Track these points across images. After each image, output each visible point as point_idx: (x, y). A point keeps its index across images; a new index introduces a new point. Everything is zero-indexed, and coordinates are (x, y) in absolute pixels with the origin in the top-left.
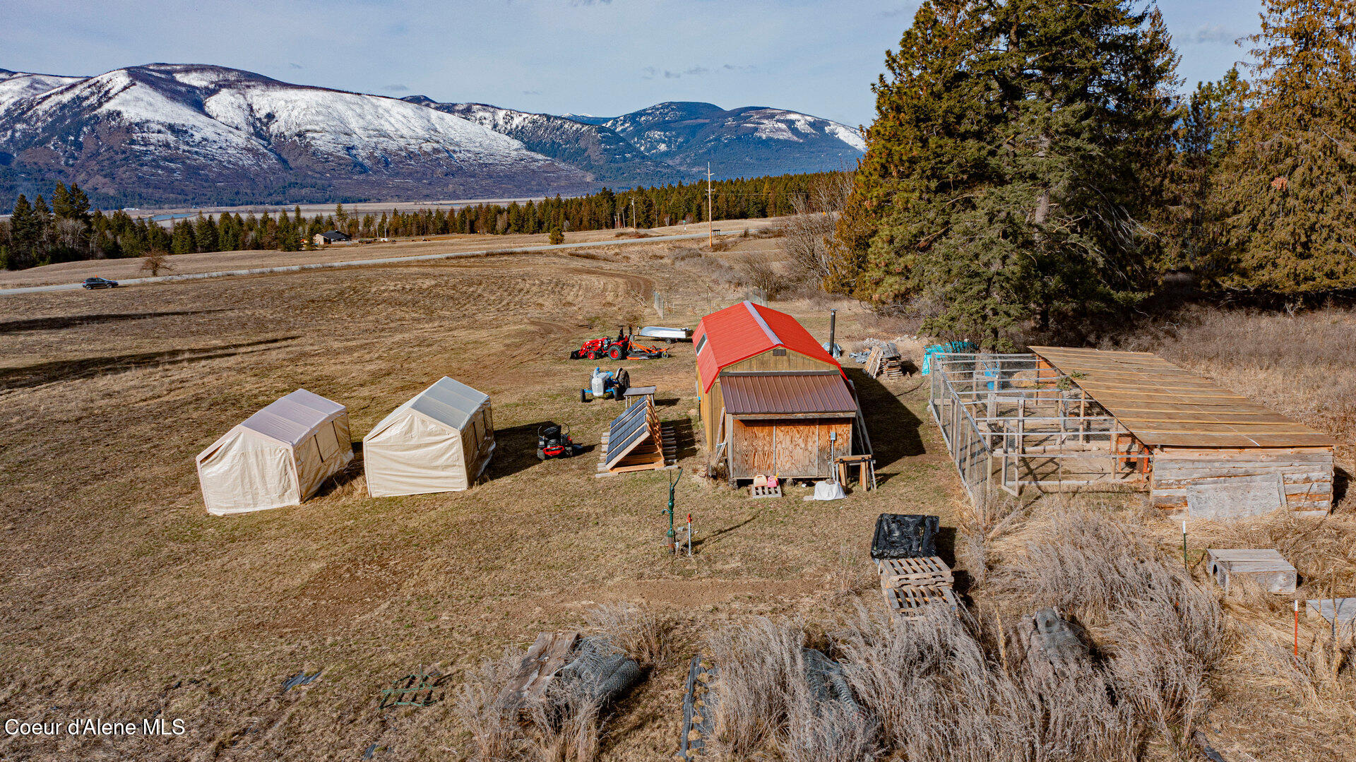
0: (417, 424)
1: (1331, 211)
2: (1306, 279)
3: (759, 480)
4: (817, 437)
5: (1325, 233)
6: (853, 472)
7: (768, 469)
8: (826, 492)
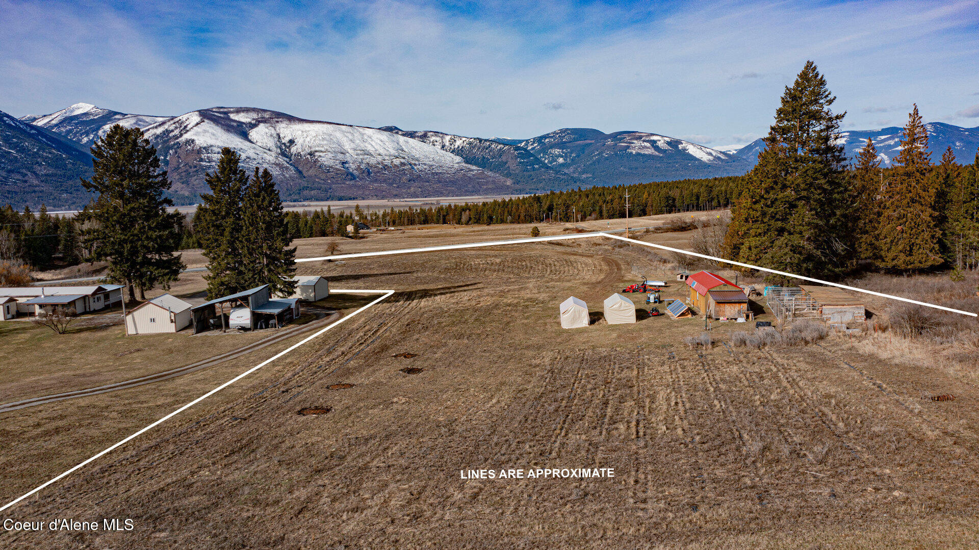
0: (623, 304)
1: (920, 238)
2: (911, 264)
3: (721, 318)
4: (737, 307)
5: (918, 246)
6: (748, 317)
7: (724, 316)
8: (741, 320)
